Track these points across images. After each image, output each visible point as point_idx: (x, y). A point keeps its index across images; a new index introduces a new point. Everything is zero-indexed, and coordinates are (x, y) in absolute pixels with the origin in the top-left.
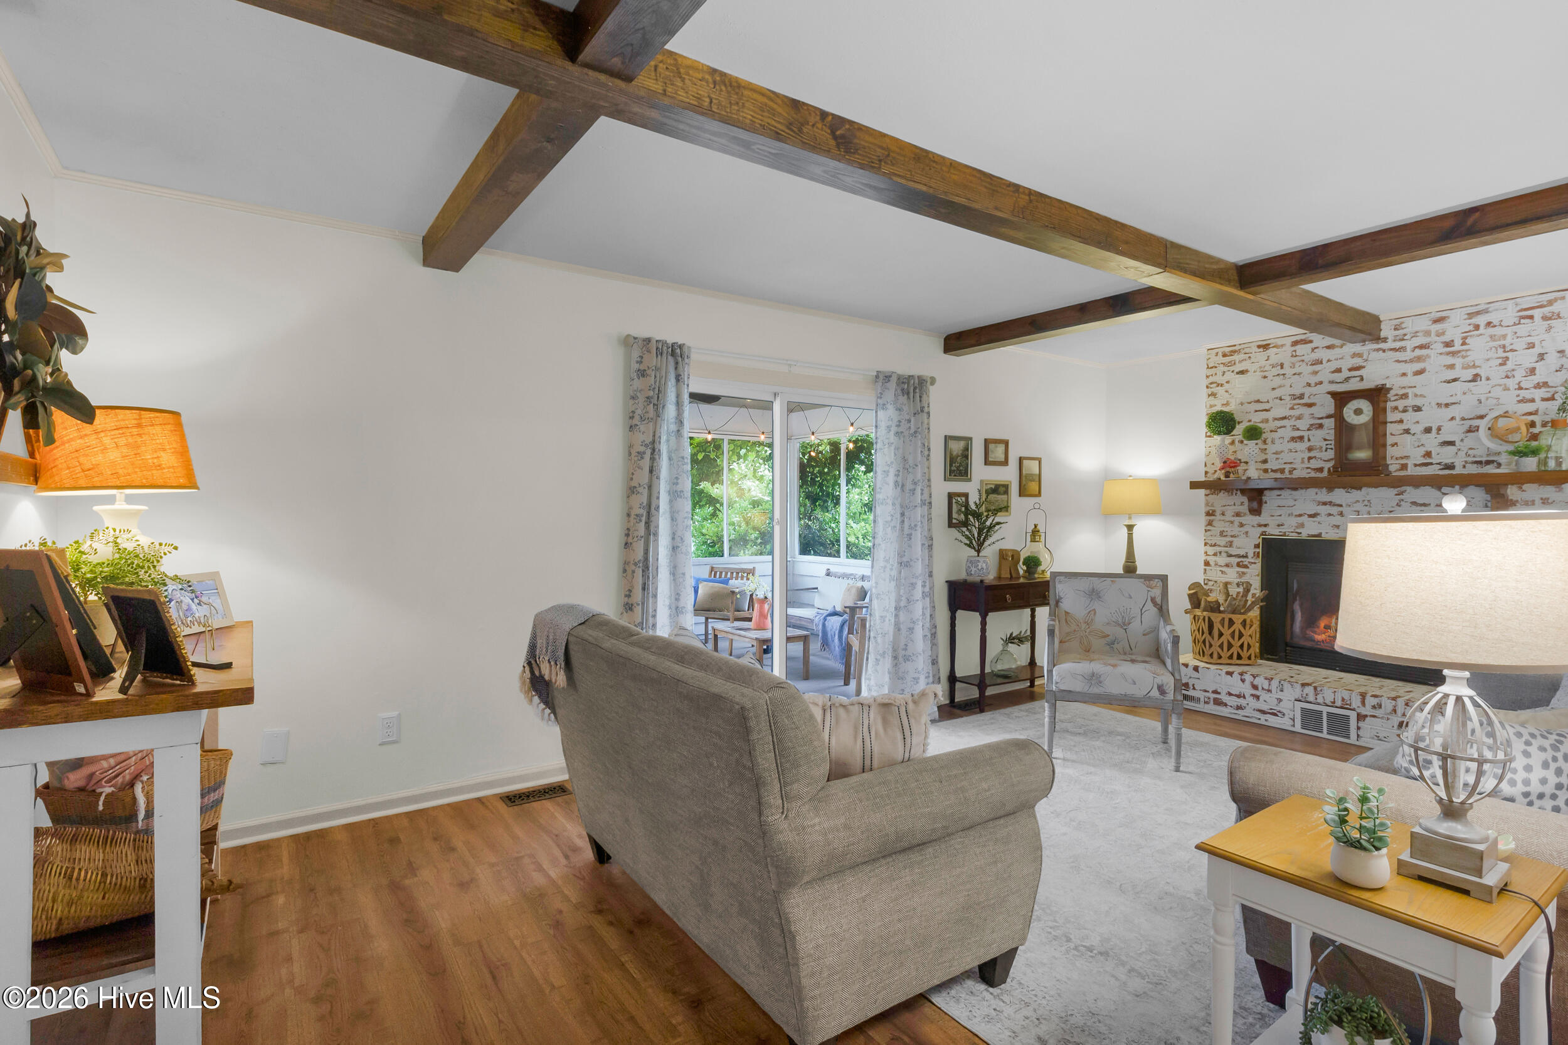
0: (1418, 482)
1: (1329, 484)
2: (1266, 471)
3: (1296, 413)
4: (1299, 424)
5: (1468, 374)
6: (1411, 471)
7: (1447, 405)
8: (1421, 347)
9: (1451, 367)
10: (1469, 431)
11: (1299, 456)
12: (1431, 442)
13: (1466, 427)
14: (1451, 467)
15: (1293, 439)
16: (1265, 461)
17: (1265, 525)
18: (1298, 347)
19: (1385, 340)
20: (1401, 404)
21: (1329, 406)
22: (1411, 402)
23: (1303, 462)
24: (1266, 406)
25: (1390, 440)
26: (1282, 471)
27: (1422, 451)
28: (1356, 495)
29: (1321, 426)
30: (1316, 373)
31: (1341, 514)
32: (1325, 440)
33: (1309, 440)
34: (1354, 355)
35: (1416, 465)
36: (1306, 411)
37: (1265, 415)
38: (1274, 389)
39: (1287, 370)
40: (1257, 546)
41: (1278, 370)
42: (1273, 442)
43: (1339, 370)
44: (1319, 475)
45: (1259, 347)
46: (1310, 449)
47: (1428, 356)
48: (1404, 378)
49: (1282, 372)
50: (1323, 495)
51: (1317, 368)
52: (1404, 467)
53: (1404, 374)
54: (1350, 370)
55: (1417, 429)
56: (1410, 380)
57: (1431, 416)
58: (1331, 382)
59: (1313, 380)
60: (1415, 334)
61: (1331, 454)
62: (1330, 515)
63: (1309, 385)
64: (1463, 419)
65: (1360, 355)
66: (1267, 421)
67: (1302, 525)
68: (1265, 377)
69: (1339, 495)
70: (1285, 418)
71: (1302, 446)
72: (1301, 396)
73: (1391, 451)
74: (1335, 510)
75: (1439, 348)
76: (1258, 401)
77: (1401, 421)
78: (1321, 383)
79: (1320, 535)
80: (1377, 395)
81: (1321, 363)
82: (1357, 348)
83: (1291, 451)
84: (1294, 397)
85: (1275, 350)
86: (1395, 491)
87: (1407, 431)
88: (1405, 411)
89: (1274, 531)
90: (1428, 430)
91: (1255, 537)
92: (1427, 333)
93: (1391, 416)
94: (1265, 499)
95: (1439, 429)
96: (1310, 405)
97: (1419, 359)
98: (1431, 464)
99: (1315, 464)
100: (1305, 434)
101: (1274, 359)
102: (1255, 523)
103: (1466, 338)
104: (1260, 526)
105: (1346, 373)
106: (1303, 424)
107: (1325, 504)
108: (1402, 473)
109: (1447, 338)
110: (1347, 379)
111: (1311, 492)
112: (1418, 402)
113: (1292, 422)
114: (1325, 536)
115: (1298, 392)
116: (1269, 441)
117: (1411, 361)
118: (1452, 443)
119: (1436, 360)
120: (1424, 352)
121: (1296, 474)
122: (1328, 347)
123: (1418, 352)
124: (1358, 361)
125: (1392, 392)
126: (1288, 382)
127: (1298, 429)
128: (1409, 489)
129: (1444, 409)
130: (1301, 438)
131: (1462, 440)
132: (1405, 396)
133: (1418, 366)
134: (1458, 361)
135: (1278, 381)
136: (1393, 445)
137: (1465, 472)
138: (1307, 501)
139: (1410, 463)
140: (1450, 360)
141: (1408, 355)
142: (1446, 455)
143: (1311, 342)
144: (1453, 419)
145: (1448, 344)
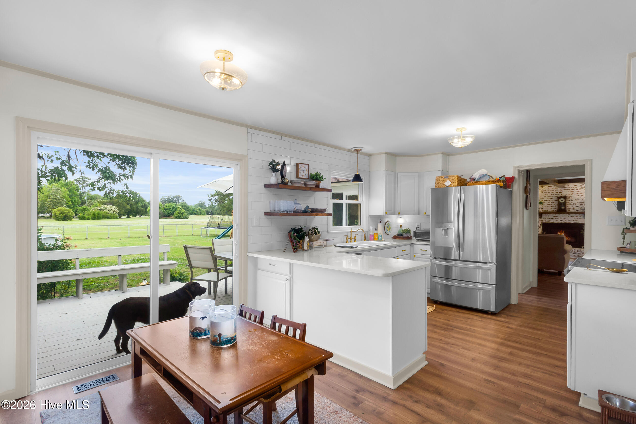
0: (572, 213)
1: (555, 213)
2: (542, 210)
3: (549, 200)
4: (549, 202)
5: (581, 195)
6: (571, 211)
7: (577, 200)
8: (573, 190)
9: (578, 193)
10: (581, 205)
11: (549, 208)
12: (574, 206)
13: (580, 204)
14: (578, 210)
15: (548, 204)
16: (542, 208)
17: (542, 220)
18: (549, 188)
19: (566, 188)
20: (569, 199)
21: (556, 199)
22: (571, 199)
23: (550, 209)
24: (543, 198)
25: (567, 205)
26: (546, 210)
27: (573, 207)
28: (561, 215)
29: (554, 202)
30: (553, 193)
31: (558, 218)
32: (555, 205)
33: (551, 205)
34: (560, 190)
35: (572, 210)
36: (551, 199)
37: (543, 200)
38: (544, 195)
39: (547, 192)
40: (541, 224)
41: (545, 191)
42: (544, 205)
43: (557, 192)
44: (553, 211)
45: (541, 187)
46: (552, 206)
47: (574, 191)
48: (569, 195)
49: (546, 192)
50: (554, 215)
51: (553, 192)
52: (570, 210)
53: (569, 194)
54: (560, 193)
55: (571, 204)
56: (571, 195)
57: (574, 202)
58: (556, 194)
59: (552, 194)
60: (572, 187)
61: (557, 207)
62: (555, 218)
63: (551, 195)
64: (580, 202)
65: (561, 190)
66: (543, 201)
67: (550, 220)
68: (542, 193)
69: (557, 215)
70: (546, 200)
71: (550, 206)
72: (550, 197)
73: (567, 207)
74: (556, 218)
75: (575, 190)
76: (541, 197)
77: (569, 202)
78: (554, 194)
79: (554, 222)
80: (565, 197)
81: (554, 191)
82: (561, 189)
83: (548, 207)
84: (548, 197)
85: (544, 188)
86: (568, 214)
87: (570, 204)
88: (570, 200)
89: (544, 221)
90: (574, 204)
91: (540, 222)
92: (574, 187)
93: (567, 201)
94: (542, 215)
95: (576, 204)
96: (552, 198)
97: (572, 192)
98: (574, 210)
99: (552, 209)
100: (551, 203)
101: (544, 189)
102: (540, 220)
103: (580, 189)
104: (541, 220)
105: (558, 193)
106: (550, 202)
107: (554, 216)
108: (569, 211)
109: (577, 189)
110: (559, 194)
111: (552, 214)
112: (572, 199)
113: (548, 201)
114: (555, 222)
115: (549, 196)
116: (543, 204)
117: (571, 192)
118: (578, 206)
119: (575, 192)
120: (573, 191)
121: (549, 211)
122: (555, 188)
123: (572, 191)
124: (561, 191)
125: (567, 197)
126: (547, 194)
127: (549, 203)
128: (570, 214)
129: (576, 201)
130: (550, 204)
131: (580, 206)
132: (570, 198)
133: (572, 193)
134: (579, 193)
135: (545, 193)
136: (568, 206)
137: (580, 211)
138: (551, 216)
139: (571, 209)
140: (578, 192)
141: (570, 191)
142: (577, 208)
143: (552, 187)
144: (578, 202)
145: (577, 190)
